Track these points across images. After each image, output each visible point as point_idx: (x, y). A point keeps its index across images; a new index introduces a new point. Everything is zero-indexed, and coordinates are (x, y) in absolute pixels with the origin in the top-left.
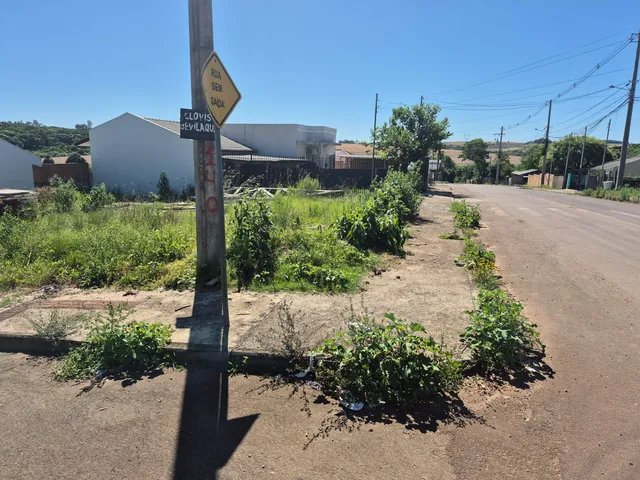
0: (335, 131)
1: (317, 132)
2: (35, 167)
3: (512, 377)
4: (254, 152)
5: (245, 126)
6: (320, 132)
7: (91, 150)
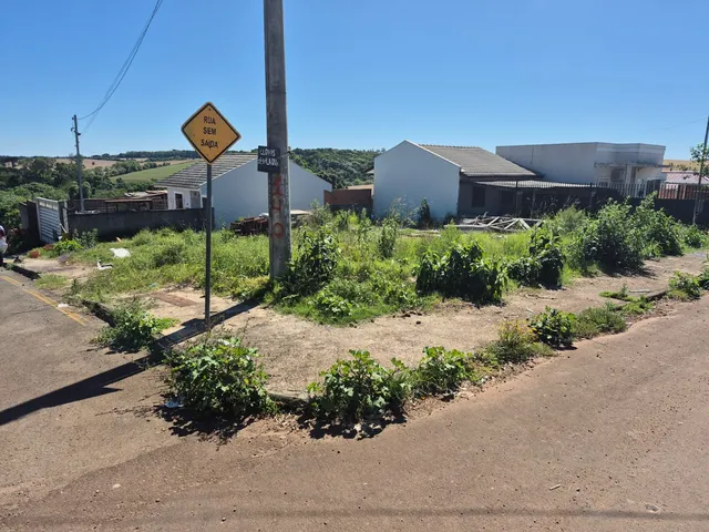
0: (664, 148)
1: (631, 150)
2: (326, 192)
3: (378, 427)
4: (539, 177)
5: (544, 147)
6: (634, 150)
7: (375, 177)
